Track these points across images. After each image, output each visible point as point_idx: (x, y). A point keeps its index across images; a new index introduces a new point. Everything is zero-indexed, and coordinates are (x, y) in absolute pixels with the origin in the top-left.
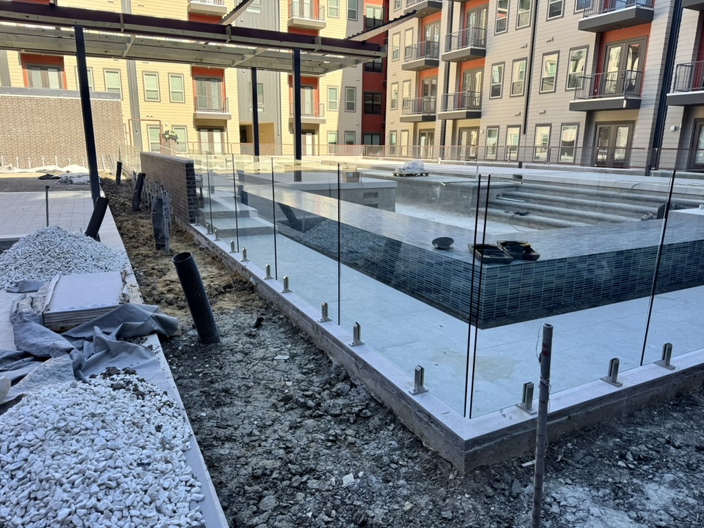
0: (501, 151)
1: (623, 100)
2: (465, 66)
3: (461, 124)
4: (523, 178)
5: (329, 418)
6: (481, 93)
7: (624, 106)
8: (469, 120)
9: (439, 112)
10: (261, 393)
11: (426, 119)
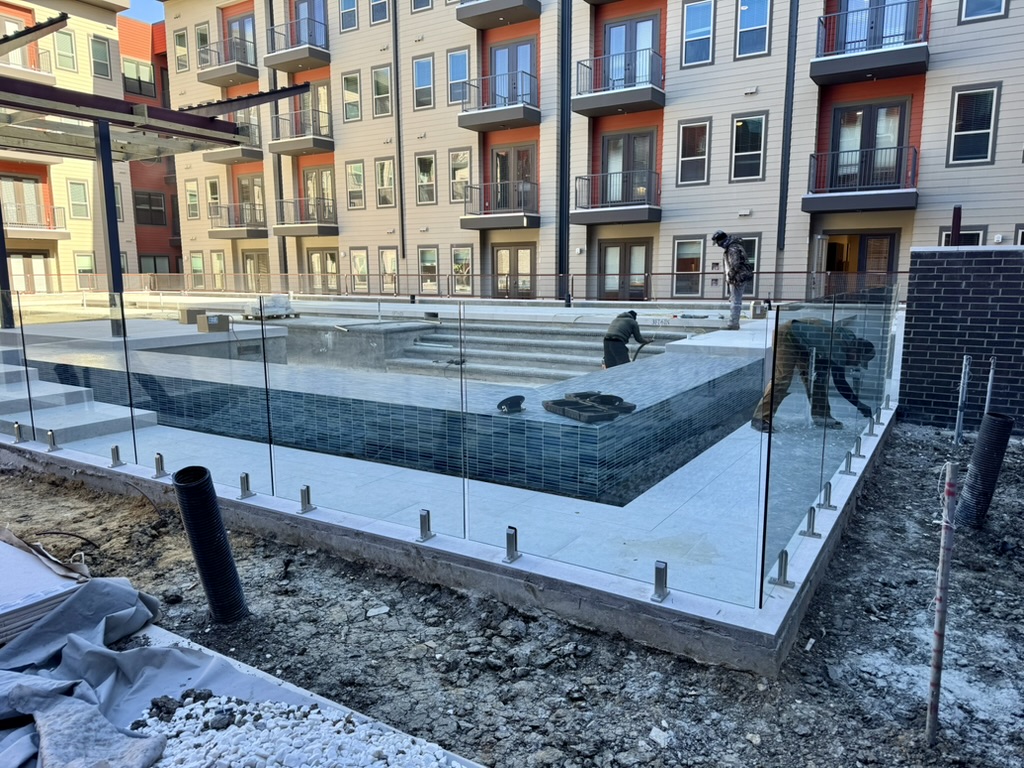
0: (374, 280)
1: (522, 217)
2: (304, 161)
3: (308, 243)
4: (439, 316)
5: (540, 671)
6: (334, 200)
7: (525, 225)
8: (321, 238)
9: (272, 224)
10: (406, 670)
11: (253, 234)
